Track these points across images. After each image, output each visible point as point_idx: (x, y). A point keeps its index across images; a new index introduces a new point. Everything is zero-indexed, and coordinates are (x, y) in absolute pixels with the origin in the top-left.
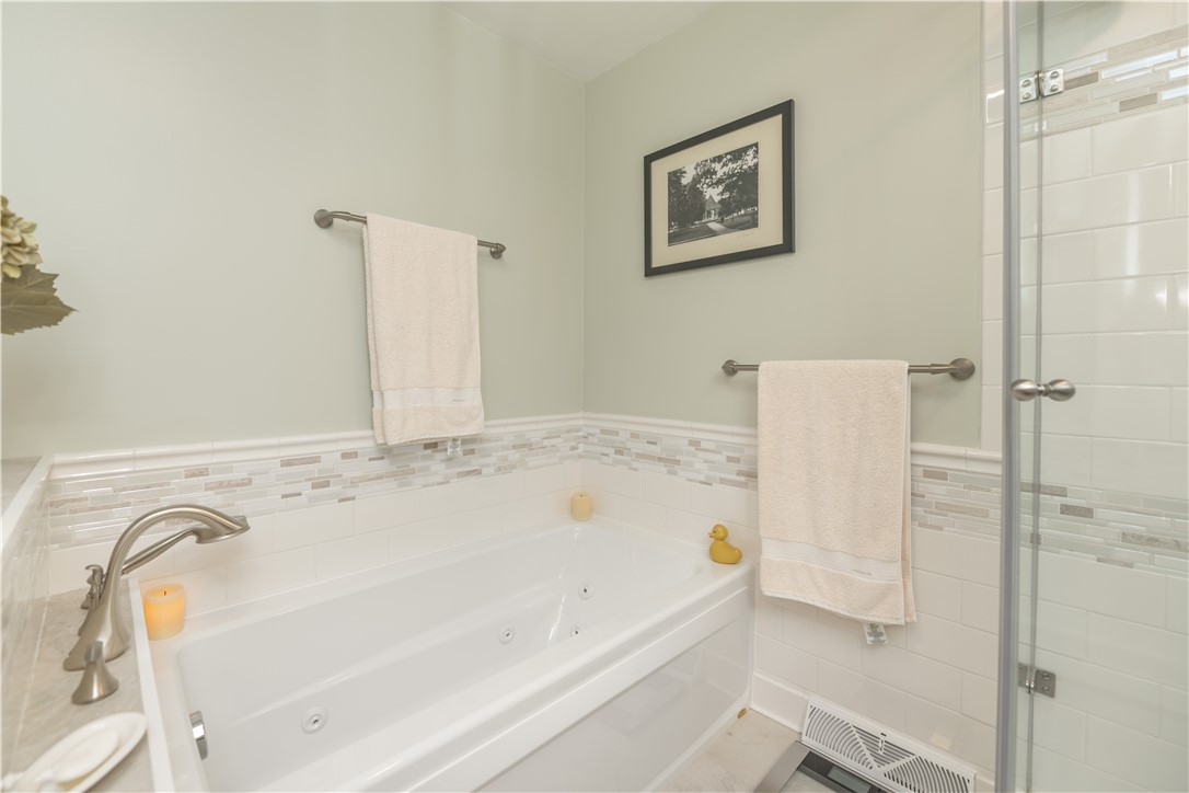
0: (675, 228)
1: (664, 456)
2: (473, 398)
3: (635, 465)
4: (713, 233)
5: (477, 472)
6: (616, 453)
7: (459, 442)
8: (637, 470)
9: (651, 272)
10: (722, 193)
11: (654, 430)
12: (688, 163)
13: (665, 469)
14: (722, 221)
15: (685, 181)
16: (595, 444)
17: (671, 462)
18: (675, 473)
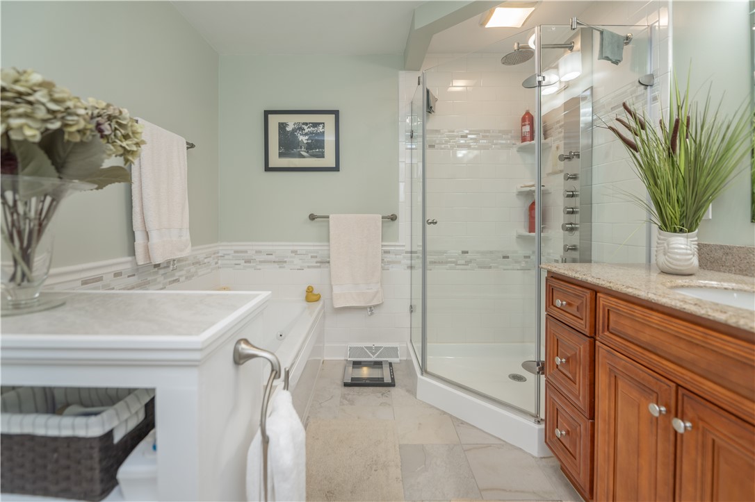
0: (282, 150)
1: (277, 260)
2: (186, 236)
3: (259, 267)
4: (303, 157)
5: (177, 280)
6: (245, 262)
7: (175, 262)
8: (260, 269)
9: (268, 169)
10: (308, 140)
11: (271, 248)
12: (291, 122)
13: (278, 266)
14: (308, 152)
15: (289, 129)
16: (229, 260)
17: (281, 262)
18: (284, 267)
